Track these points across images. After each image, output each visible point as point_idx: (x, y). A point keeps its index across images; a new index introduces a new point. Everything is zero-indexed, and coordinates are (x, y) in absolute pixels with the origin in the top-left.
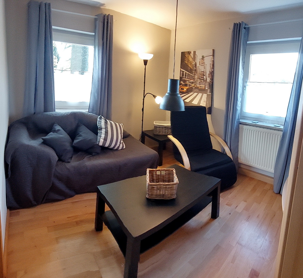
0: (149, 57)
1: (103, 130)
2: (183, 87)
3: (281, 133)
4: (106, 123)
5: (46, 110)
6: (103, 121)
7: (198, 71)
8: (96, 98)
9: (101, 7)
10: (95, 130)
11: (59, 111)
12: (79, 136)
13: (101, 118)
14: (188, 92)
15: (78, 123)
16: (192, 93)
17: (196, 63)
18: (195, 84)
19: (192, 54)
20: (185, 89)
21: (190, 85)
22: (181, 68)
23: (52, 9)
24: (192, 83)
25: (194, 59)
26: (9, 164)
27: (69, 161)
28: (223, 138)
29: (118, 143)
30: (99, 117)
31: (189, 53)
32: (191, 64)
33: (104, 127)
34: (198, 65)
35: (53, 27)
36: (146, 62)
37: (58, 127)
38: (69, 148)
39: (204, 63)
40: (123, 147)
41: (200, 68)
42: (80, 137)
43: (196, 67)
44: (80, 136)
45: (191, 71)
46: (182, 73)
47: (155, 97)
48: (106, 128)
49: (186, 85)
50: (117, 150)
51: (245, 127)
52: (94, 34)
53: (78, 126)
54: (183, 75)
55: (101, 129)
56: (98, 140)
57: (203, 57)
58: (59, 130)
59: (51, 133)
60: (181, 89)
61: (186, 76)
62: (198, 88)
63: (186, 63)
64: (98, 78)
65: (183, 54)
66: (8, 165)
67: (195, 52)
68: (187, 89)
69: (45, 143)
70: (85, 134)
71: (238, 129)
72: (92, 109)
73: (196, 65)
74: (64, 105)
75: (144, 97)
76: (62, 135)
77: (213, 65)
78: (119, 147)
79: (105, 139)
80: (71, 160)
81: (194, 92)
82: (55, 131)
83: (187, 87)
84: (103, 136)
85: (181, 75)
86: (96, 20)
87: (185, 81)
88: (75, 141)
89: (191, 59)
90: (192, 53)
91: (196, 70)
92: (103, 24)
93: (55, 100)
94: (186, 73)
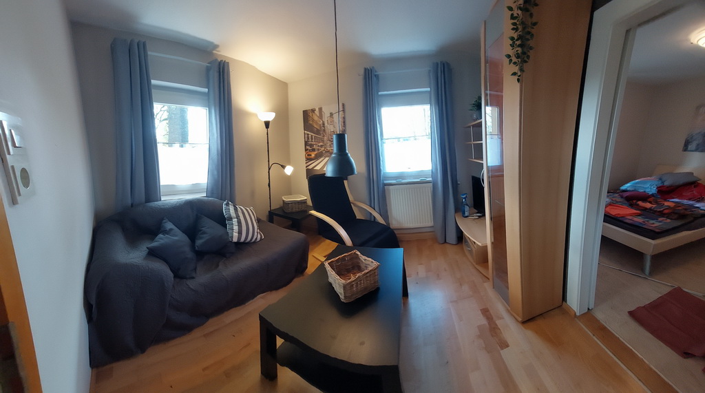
0: (270, 117)
1: (234, 220)
2: (310, 153)
3: (431, 184)
4: (236, 210)
5: (148, 200)
6: (232, 208)
7: (327, 131)
8: (216, 177)
9: (214, 52)
10: (222, 220)
11: (167, 199)
12: (201, 234)
13: (227, 204)
14: (317, 157)
15: (197, 215)
16: (322, 158)
17: (323, 122)
18: (325, 148)
19: (317, 112)
20: (313, 155)
21: (318, 150)
22: (305, 130)
23: (149, 53)
24: (321, 146)
25: (321, 116)
26: (93, 302)
27: (194, 275)
28: (368, 204)
29: (256, 234)
30: (225, 202)
31: (313, 111)
32: (317, 123)
33: (235, 216)
34: (326, 124)
35: (153, 82)
36: (267, 124)
37: (169, 225)
38: (190, 255)
39: (333, 121)
40: (261, 237)
41: (329, 128)
42: (204, 236)
43: (324, 127)
44: (204, 233)
45: (318, 132)
46: (306, 136)
47: (283, 167)
48: (238, 217)
49: (314, 150)
50: (254, 242)
51: (391, 187)
52: (206, 90)
53: (197, 219)
54: (308, 139)
55: (230, 219)
56: (230, 235)
57: (331, 115)
58: (171, 230)
59: (161, 236)
60: (308, 155)
61: (312, 139)
62: (329, 151)
63: (310, 124)
64: (218, 151)
65: (305, 113)
66: (92, 306)
67: (320, 109)
68: (316, 155)
69: (152, 253)
70: (210, 229)
71: (384, 191)
72: (211, 191)
73: (324, 124)
74: (173, 190)
75: (269, 169)
76: (176, 236)
77: (344, 122)
78: (256, 238)
79: (240, 233)
80: (196, 273)
81: (325, 157)
82: (166, 232)
83: (315, 153)
84: (236, 228)
85: (306, 139)
86: (208, 69)
87: (311, 146)
88: (199, 242)
89: (316, 118)
90: (317, 110)
91: (324, 130)
92: (218, 74)
93: (161, 184)
94: (312, 136)
